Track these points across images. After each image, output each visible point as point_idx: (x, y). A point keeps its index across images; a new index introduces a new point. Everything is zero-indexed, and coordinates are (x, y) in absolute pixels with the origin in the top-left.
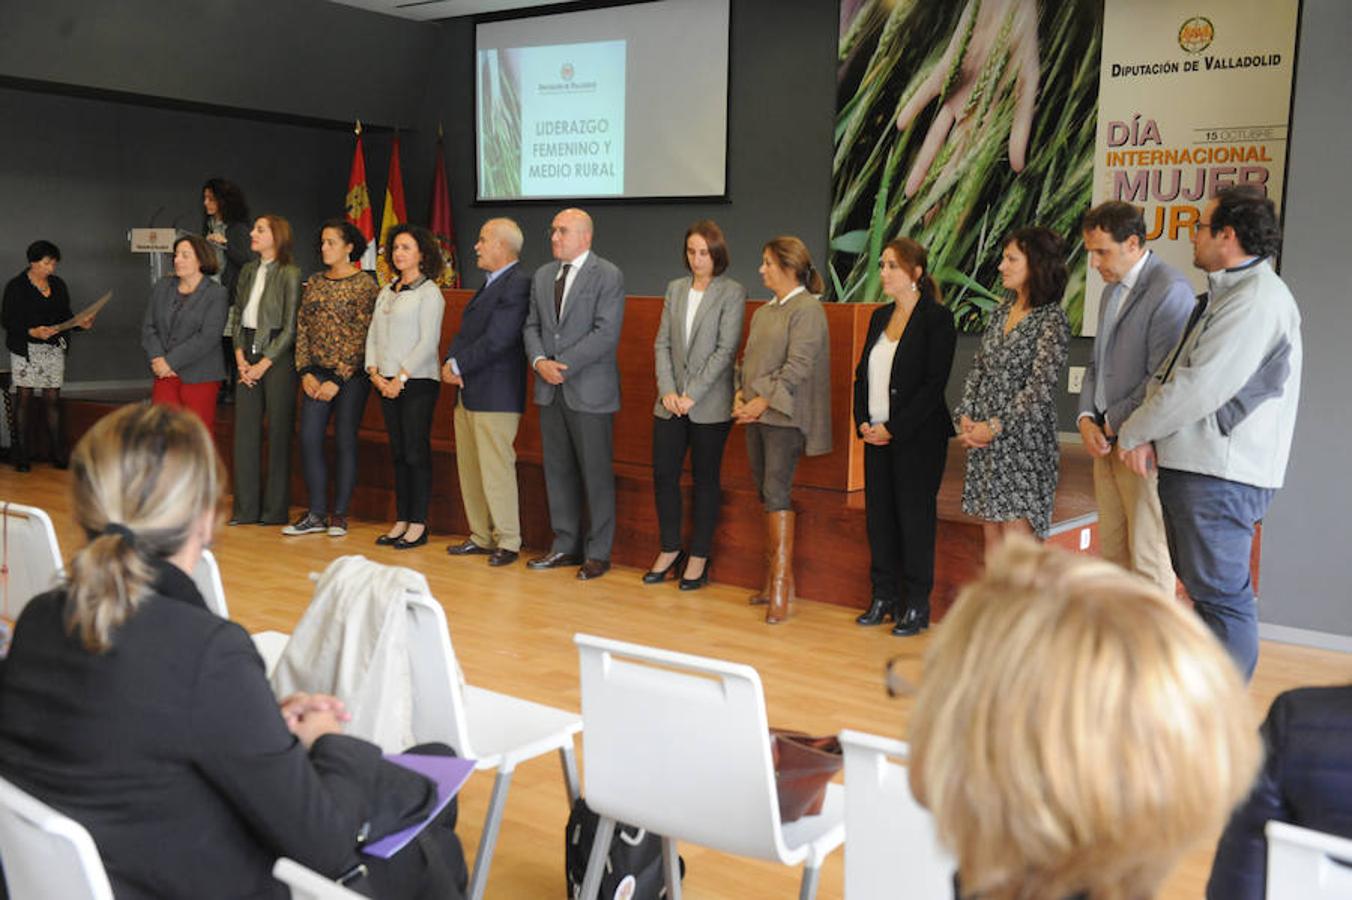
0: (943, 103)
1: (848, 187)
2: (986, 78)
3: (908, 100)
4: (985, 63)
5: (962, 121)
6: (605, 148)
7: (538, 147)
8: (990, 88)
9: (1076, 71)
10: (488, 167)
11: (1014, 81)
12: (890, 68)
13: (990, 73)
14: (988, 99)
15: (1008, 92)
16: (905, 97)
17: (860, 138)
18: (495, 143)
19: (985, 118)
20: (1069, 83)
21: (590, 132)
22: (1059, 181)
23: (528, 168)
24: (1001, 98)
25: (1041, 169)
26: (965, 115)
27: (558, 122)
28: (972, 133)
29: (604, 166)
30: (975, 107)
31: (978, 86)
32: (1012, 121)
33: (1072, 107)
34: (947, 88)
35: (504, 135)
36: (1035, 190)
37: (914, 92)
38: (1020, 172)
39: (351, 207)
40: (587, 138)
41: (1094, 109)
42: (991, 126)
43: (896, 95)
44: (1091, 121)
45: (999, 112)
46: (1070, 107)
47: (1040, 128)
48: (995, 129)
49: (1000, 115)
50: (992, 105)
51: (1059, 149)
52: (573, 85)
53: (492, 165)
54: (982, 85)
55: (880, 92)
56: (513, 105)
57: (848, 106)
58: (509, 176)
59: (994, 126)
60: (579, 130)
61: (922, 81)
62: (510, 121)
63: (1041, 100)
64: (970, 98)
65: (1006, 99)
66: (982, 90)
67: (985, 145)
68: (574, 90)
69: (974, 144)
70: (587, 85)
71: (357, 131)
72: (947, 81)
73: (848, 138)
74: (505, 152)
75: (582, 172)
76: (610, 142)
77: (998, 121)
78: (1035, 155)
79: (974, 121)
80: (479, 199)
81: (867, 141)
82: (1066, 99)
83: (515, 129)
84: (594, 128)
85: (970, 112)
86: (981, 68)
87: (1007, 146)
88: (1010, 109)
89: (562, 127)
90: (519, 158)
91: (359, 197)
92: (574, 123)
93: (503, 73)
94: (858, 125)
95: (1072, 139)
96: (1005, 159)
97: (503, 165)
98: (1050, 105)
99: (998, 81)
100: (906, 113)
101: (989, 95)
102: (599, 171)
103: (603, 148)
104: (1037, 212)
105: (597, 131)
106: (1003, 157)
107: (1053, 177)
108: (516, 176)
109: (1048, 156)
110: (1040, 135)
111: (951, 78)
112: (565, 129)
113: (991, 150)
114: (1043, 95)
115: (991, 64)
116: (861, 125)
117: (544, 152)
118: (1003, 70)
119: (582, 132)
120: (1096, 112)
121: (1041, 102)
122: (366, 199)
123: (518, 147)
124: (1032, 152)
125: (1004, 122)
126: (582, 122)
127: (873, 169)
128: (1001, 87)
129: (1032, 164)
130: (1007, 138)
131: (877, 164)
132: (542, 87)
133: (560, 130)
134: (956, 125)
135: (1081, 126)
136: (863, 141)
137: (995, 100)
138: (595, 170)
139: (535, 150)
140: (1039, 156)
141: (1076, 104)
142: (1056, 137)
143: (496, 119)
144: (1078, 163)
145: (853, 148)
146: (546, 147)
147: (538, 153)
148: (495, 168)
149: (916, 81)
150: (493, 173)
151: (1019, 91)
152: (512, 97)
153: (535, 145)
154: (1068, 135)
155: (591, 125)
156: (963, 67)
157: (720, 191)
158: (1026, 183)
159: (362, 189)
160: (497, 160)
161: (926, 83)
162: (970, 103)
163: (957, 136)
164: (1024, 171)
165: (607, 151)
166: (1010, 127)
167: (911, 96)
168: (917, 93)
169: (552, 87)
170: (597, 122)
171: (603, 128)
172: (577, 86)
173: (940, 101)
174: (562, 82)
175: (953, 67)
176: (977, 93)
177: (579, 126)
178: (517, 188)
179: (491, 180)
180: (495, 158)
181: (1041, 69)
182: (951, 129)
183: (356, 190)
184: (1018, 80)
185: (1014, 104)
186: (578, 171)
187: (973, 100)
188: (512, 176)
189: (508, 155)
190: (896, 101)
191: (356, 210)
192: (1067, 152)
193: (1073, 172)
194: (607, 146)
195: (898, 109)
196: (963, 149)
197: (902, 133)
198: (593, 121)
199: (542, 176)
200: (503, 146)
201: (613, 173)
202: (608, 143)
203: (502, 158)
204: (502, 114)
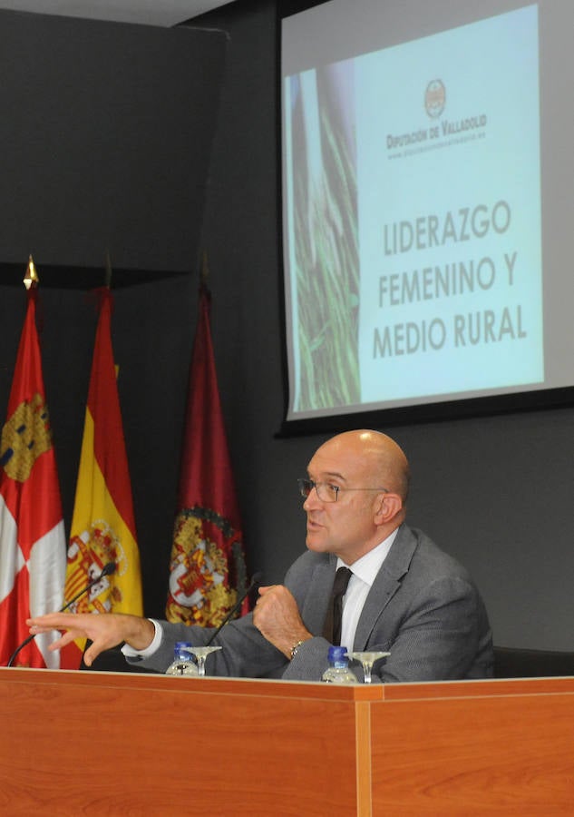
6: (506, 270)
7: (387, 284)
10: (305, 340)
18: (314, 280)
21: (478, 234)
27: (420, 220)
29: (506, 313)
35: (331, 264)
39: (9, 453)
40: (470, 251)
52: (448, 129)
53: (311, 336)
58: (339, 360)
68: (447, 138)
70: (469, 124)
71: (28, 282)
74: (332, 300)
75: (466, 333)
76: (515, 255)
80: (290, 418)
83: (347, 244)
84: (485, 224)
89: (427, 230)
90: (355, 312)
91: (28, 432)
92: (451, 217)
93: (326, 121)
97: (330, 329)
102: (496, 329)
103: (502, 271)
105: (492, 229)
108: (350, 357)
112: (432, 231)
117: (397, 295)
119: (464, 237)
122: (43, 436)
123: (354, 289)
126: (464, 212)
132: (393, 142)
133: (424, 239)
138: (489, 327)
139: (382, 290)
143: (316, 225)
146: (398, 282)
147: (386, 297)
148: (318, 341)
150: (314, 353)
152: (342, 173)
153: (383, 279)
155: (481, 216)
159: (36, 411)
160: (320, 322)
165: (511, 277)
169: (409, 139)
170: (491, 208)
171: (501, 222)
172: (452, 130)
174: (427, 124)
177: (458, 221)
180: (319, 322)
183: (21, 414)
186: (459, 331)
188: (345, 358)
189: (337, 309)
191: (22, 458)
194: (510, 265)
198: (483, 208)
199: (393, 352)
200: (328, 289)
201: (523, 330)
202: (510, 258)
203: (327, 317)
204: (327, 213)
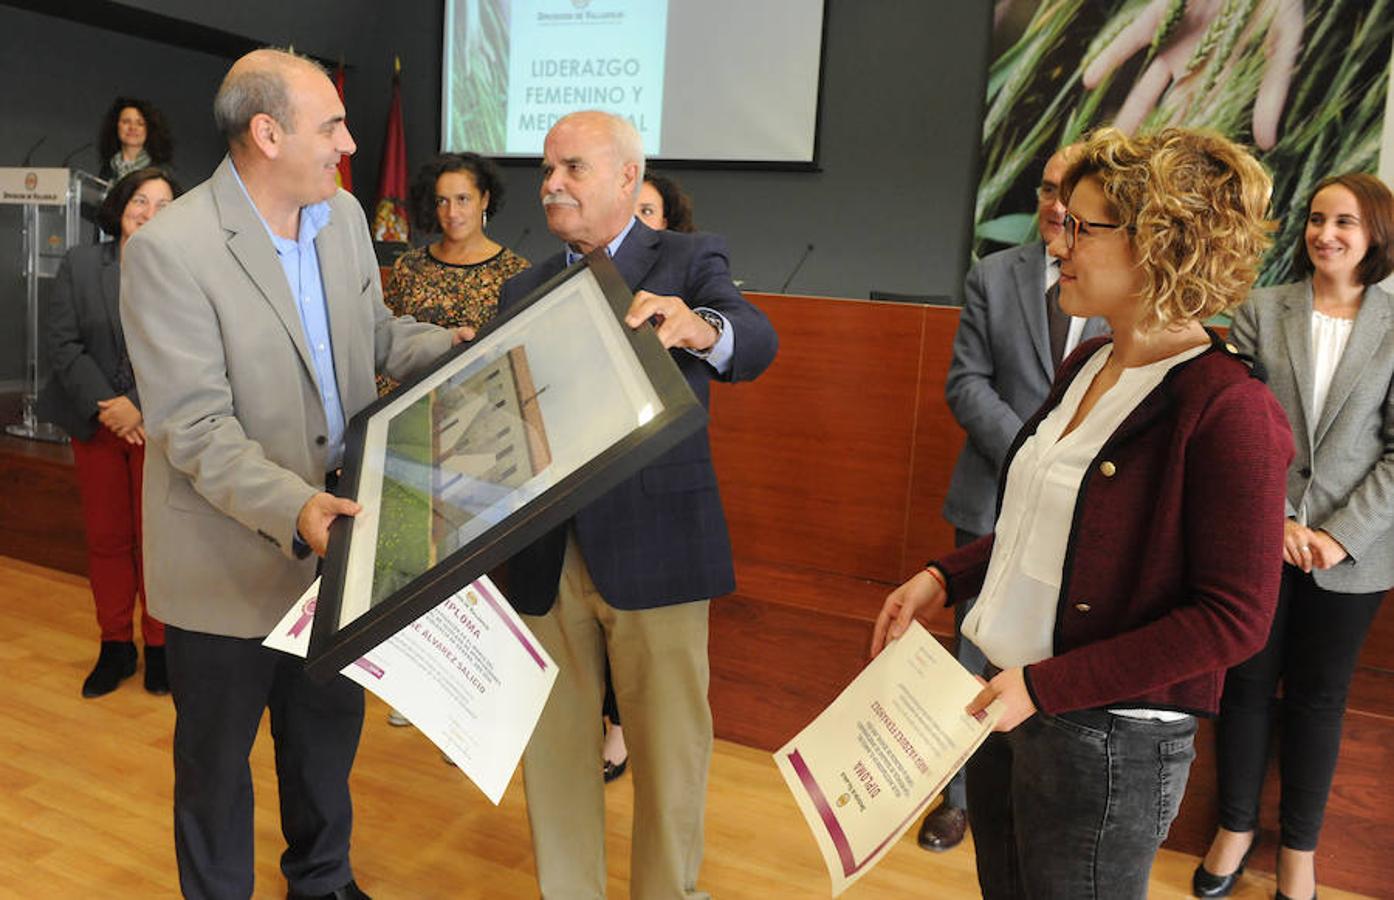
0: (1154, 57)
1: (1005, 157)
2: (1221, 27)
3: (1102, 49)
4: (1221, 8)
5: (1183, 81)
6: (633, 96)
7: (534, 92)
8: (1228, 38)
9: (1358, 25)
10: (458, 114)
11: (1265, 33)
12: (1073, 11)
13: (1229, 20)
14: (1224, 55)
15: (1253, 48)
16: (1096, 45)
17: (1027, 94)
18: (468, 84)
19: (1217, 79)
20: (1347, 40)
21: (612, 74)
22: (1327, 164)
23: (517, 119)
24: (1243, 54)
25: (1300, 147)
26: (1189, 73)
27: (563, 61)
28: (1197, 97)
30: (1203, 64)
31: (1210, 37)
32: (1258, 84)
33: (1350, 71)
34: (1161, 37)
35: (483, 74)
36: (1290, 174)
37: (1112, 40)
38: (1270, 150)
40: (605, 82)
41: (1383, 76)
42: (1227, 87)
43: (1083, 42)
44: (1378, 92)
45: (1241, 70)
46: (1347, 69)
47: (1301, 96)
48: (1233, 94)
49: (1242, 74)
50: (1230, 61)
51: (1328, 124)
52: (588, 15)
53: (463, 111)
54: (1215, 36)
55: (1058, 39)
56: (497, 36)
57: (1007, 55)
58: (489, 129)
59: (1232, 88)
60: (595, 71)
61: (1123, 27)
62: (493, 58)
63: (1305, 59)
64: (1196, 52)
65: (1251, 56)
66: (1215, 41)
67: (1217, 112)
68: (590, 20)
69: (1201, 110)
70: (607, 15)
72: (1163, 28)
73: (1006, 97)
74: (483, 95)
76: (641, 88)
77: (1237, 83)
78: (1292, 128)
79: (1202, 81)
81: (1036, 101)
82: (1343, 58)
83: (500, 69)
84: (619, 70)
85: (1196, 70)
86: (1214, 15)
87: (1251, 116)
88: (1259, 66)
89: (569, 67)
90: (504, 105)
92: (588, 63)
94: (1024, 78)
95: (1349, 112)
96: (1247, 132)
97: (480, 113)
98: (1317, 67)
99: (1239, 32)
100: (1098, 65)
101: (1225, 49)
103: (630, 96)
104: (1293, 203)
105: (623, 73)
106: (1243, 128)
107: (1318, 158)
108: (500, 128)
109: (1311, 133)
110: (1302, 102)
111: (1168, 25)
112: (574, 69)
113: (1224, 121)
114: (1307, 53)
115: (1230, 8)
116: (1027, 79)
117: (542, 99)
118: (1247, 17)
119: (599, 74)
120: (1387, 78)
121: (1303, 64)
123: (503, 91)
124: (1288, 125)
125: (1246, 87)
126: (601, 61)
127: (1045, 136)
128: (1245, 39)
129: (1288, 140)
130: (1250, 106)
131: (1051, 130)
132: (542, 16)
134: (1173, 85)
135: (1363, 95)
136: (1031, 99)
137: (1234, 56)
139: (529, 95)
140: (1299, 129)
141: (1356, 67)
142: (1324, 109)
143: (472, 54)
144: (1355, 145)
145: (1014, 108)
146: (544, 92)
147: (533, 98)
148: (468, 117)
149: (1114, 25)
150: (465, 123)
151: (1273, 44)
152: (497, 27)
153: (528, 89)
154: (1343, 106)
155: (614, 64)
156: (1187, 11)
157: (806, 154)
158: (1277, 165)
160: (472, 106)
161: (1129, 30)
162: (1198, 57)
163: (1174, 99)
164: (1275, 149)
165: (637, 99)
166: (1256, 93)
167: (1105, 45)
168: (1115, 42)
169: (556, 17)
170: (624, 61)
171: (631, 69)
172: (594, 17)
173: (1151, 52)
174: (574, 11)
175: (1171, 11)
176: (1207, 45)
177: (596, 66)
178: (500, 143)
179: (461, 132)
180: (468, 105)
181: (1306, 21)
182: (1165, 90)
184: (1270, 32)
185: (1263, 62)
187: (1200, 55)
188: (494, 129)
189: (487, 100)
190: (1084, 50)
192: (1341, 128)
193: (1347, 156)
194: (637, 93)
195: (1085, 60)
196: (1184, 116)
197: (1091, 91)
198: (618, 61)
199: (536, 127)
200: (480, 87)
201: (645, 125)
202: (637, 88)
203: (478, 103)
204: (482, 49)
